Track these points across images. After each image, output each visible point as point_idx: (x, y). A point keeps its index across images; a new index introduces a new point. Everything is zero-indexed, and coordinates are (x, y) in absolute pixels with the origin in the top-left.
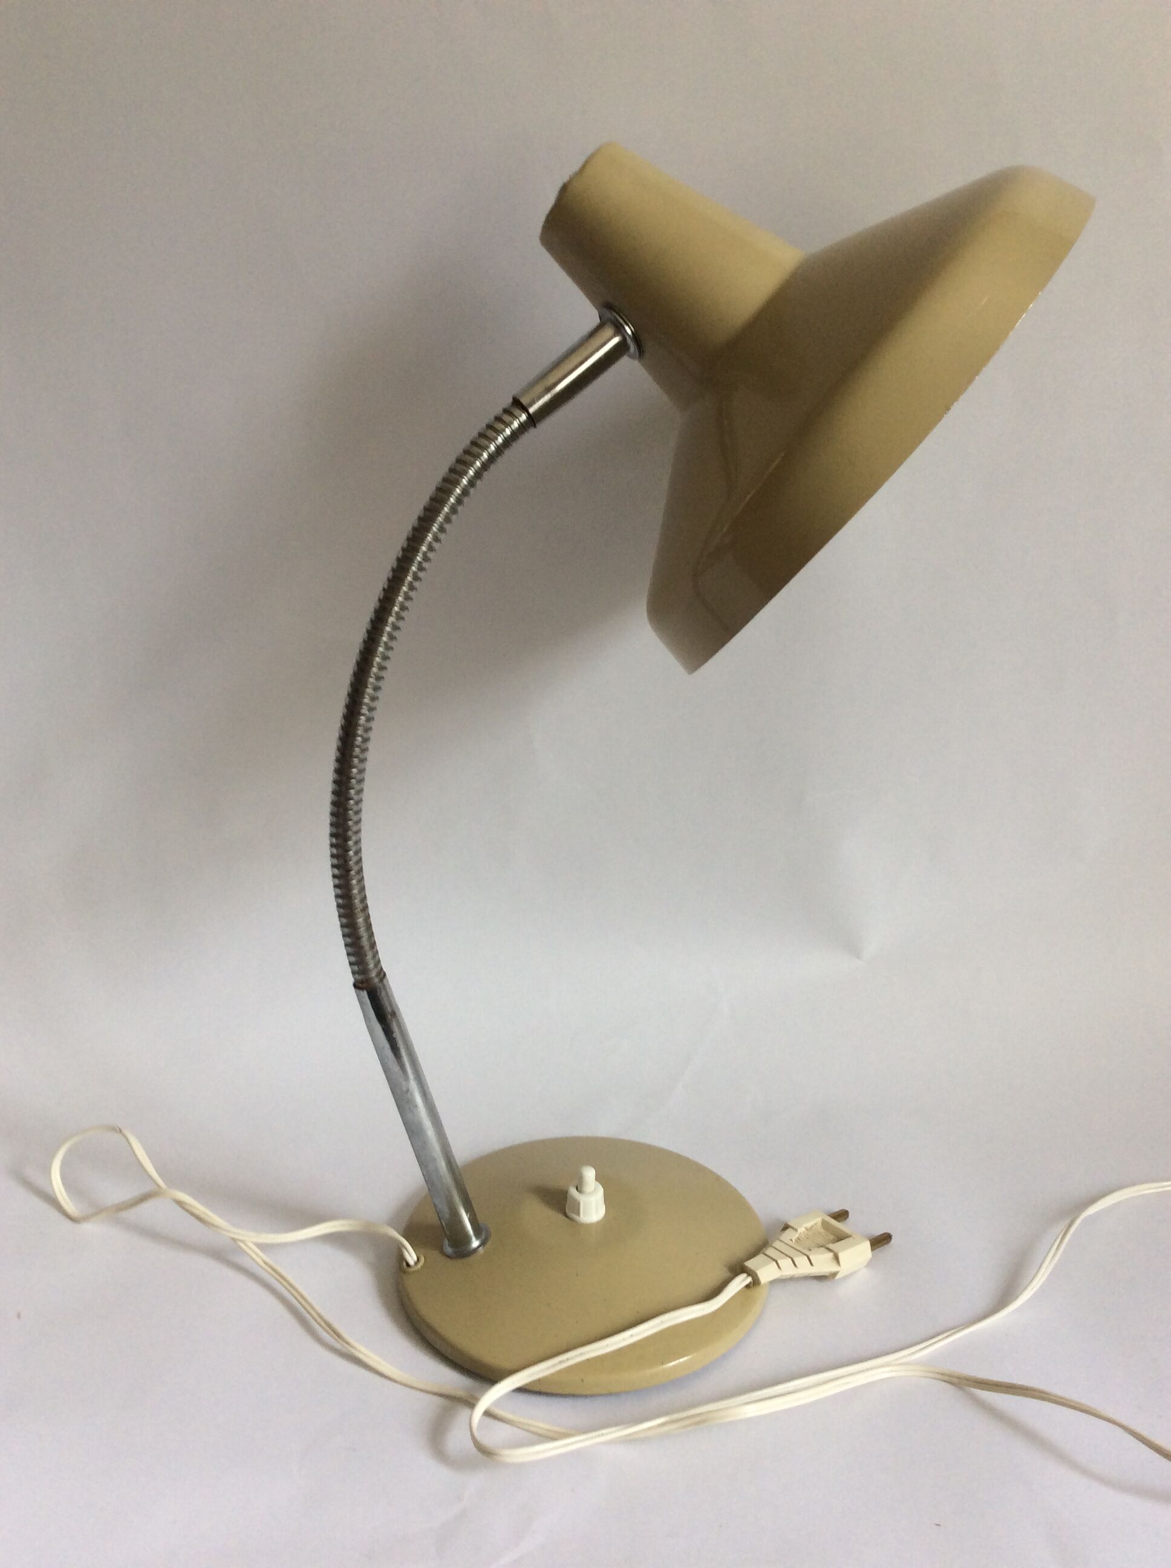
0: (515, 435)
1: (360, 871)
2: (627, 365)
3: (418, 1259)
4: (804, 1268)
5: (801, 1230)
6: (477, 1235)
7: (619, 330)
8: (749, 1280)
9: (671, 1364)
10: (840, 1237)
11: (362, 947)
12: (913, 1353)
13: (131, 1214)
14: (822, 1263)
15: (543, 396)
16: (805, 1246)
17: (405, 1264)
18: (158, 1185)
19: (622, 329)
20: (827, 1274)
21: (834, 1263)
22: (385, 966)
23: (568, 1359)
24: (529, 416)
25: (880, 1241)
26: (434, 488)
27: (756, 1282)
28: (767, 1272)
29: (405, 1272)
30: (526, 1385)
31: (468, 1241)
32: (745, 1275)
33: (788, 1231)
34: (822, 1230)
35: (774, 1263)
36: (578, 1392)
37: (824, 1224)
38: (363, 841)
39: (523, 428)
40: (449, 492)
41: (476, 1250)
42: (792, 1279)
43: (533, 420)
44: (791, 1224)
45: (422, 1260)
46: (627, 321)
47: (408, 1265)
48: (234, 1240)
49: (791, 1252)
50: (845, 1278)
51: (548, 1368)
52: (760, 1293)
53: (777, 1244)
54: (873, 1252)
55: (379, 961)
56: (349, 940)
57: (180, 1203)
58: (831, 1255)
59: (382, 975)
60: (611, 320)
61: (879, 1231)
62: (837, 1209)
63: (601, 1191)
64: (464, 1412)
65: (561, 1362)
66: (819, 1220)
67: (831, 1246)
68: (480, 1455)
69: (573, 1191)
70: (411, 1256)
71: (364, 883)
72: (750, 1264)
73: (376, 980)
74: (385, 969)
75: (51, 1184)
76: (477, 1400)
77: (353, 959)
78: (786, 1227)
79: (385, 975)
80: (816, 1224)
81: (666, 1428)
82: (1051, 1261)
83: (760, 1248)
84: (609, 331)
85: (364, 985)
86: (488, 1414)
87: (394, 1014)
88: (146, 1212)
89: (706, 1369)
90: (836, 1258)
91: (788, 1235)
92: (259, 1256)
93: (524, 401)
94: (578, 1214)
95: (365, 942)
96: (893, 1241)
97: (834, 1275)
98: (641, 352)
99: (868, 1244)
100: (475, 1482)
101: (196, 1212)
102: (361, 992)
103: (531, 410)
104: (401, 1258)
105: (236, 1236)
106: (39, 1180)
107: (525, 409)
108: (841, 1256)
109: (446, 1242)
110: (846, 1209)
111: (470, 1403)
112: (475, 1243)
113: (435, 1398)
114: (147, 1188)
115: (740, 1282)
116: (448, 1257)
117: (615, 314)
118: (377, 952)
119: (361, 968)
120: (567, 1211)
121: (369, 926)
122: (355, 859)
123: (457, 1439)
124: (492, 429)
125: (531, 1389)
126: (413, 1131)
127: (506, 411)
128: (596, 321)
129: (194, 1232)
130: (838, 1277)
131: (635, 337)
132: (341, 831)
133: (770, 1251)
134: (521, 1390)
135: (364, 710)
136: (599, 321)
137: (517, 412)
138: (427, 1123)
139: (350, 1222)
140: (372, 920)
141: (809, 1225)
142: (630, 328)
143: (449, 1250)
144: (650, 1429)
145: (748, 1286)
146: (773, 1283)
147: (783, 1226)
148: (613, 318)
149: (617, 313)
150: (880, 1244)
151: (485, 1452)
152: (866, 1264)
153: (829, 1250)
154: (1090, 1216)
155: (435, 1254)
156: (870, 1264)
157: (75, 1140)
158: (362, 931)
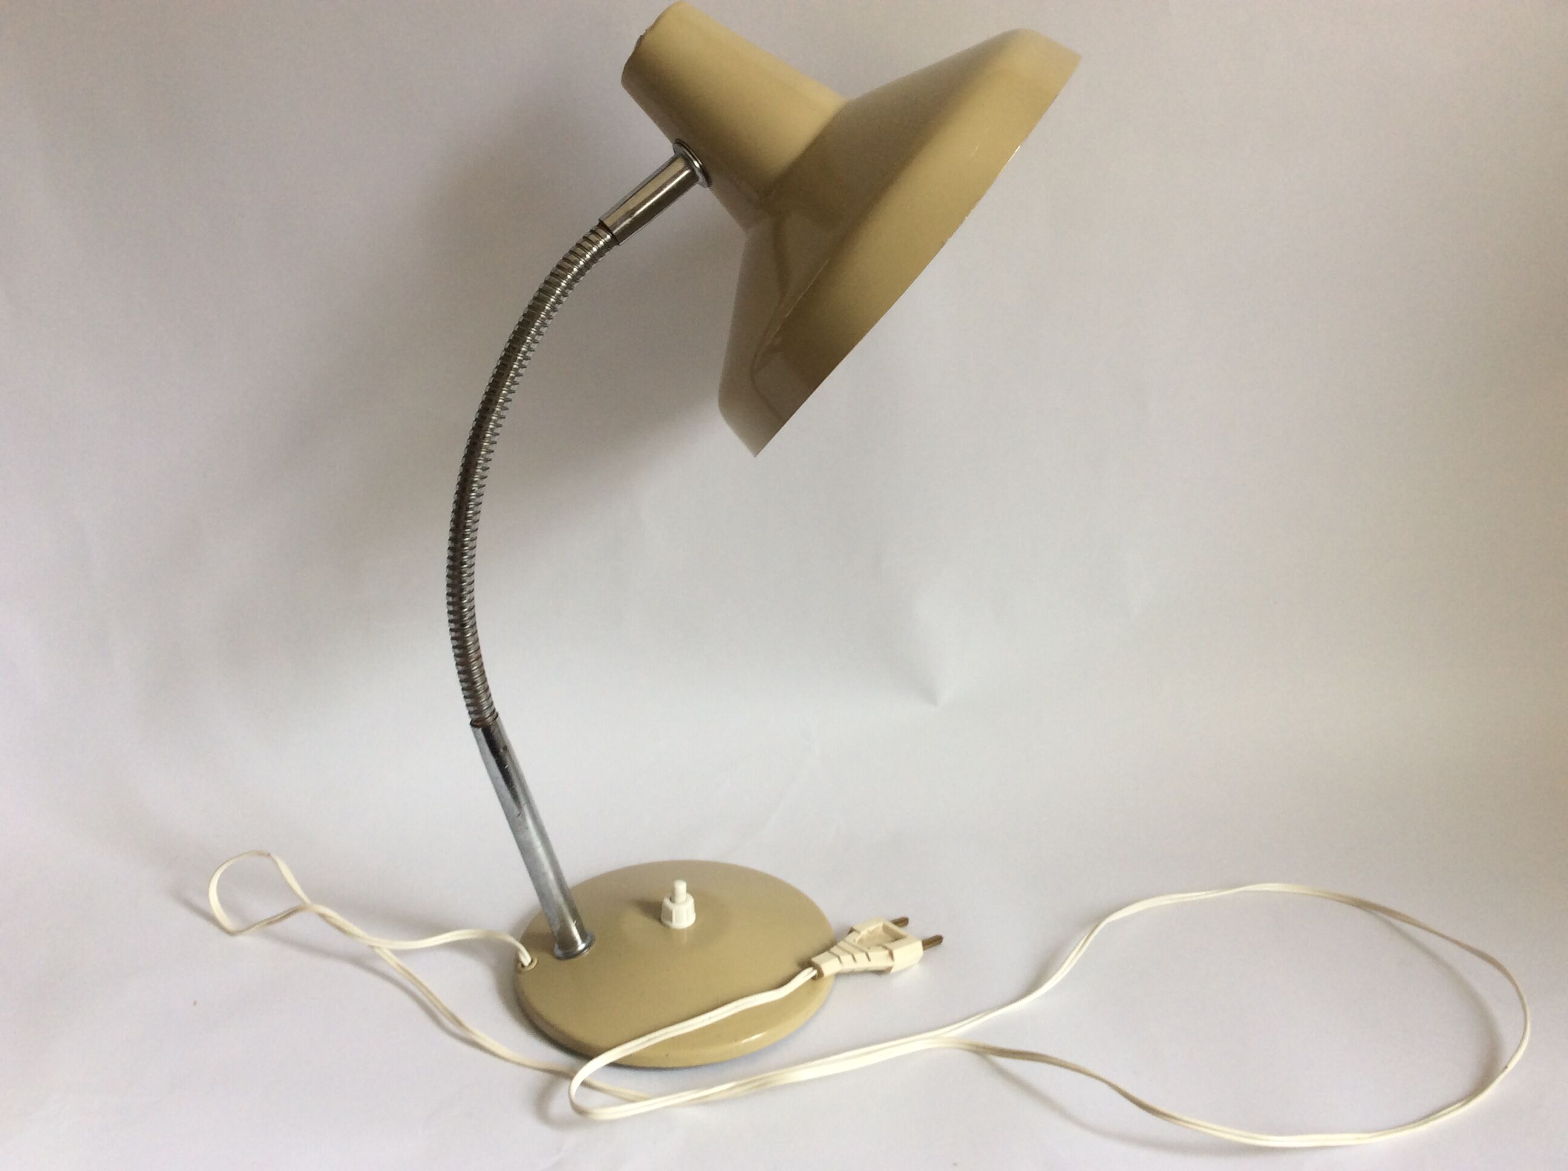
0: (601, 252)
1: (474, 625)
2: (699, 192)
3: (532, 961)
4: (862, 963)
5: (864, 933)
6: (583, 941)
7: (689, 164)
8: (815, 972)
9: (745, 1041)
10: (897, 938)
11: (477, 691)
12: (951, 1030)
13: (277, 927)
14: (878, 959)
15: (625, 220)
16: (865, 947)
17: (520, 965)
18: (302, 900)
19: (690, 162)
20: (884, 969)
21: (889, 959)
22: (498, 706)
23: (655, 1038)
24: (613, 236)
25: (932, 942)
26: (532, 297)
27: (820, 974)
28: (830, 966)
29: (520, 972)
30: (620, 1060)
31: (574, 943)
32: (810, 969)
33: (853, 933)
34: (883, 934)
35: (837, 959)
36: (663, 1066)
37: (886, 929)
38: (476, 599)
39: (608, 246)
40: (545, 301)
41: (582, 951)
42: (852, 973)
43: (616, 240)
44: (855, 927)
45: (535, 962)
46: (696, 157)
47: (523, 966)
48: (372, 947)
49: (852, 950)
50: (900, 972)
51: (637, 1046)
52: (825, 985)
53: (841, 944)
54: (926, 951)
55: (492, 703)
56: (465, 685)
57: (323, 916)
58: (886, 952)
59: (495, 715)
60: (681, 154)
61: (931, 934)
62: (898, 916)
63: (691, 901)
64: (565, 1084)
65: (649, 1040)
66: (881, 925)
67: (889, 946)
68: (576, 1116)
69: (667, 902)
70: (526, 958)
71: (477, 636)
72: (815, 960)
73: (490, 719)
74: (497, 710)
75: (208, 900)
76: (576, 1072)
77: (469, 701)
78: (851, 931)
79: (497, 716)
80: (877, 928)
81: (734, 1091)
82: (1077, 954)
83: (826, 948)
84: (680, 164)
85: (479, 724)
86: (584, 1084)
87: (505, 748)
88: (293, 925)
89: (773, 1047)
90: (891, 954)
91: (853, 938)
92: (393, 960)
93: (608, 223)
94: (671, 920)
95: (479, 686)
96: (944, 941)
97: (889, 969)
98: (709, 181)
99: (919, 944)
100: (573, 1138)
101: (338, 924)
102: (476, 729)
103: (614, 232)
104: (518, 960)
105: (372, 944)
106: (198, 901)
107: (608, 230)
108: (896, 953)
109: (557, 946)
110: (907, 916)
111: (569, 1076)
112: (581, 946)
113: (541, 1074)
114: (295, 904)
115: (808, 974)
116: (558, 958)
117: (686, 151)
118: (490, 695)
119: (476, 709)
120: (662, 918)
121: (483, 673)
122: (469, 615)
123: (559, 1105)
124: (581, 247)
125: (623, 1063)
126: (525, 849)
127: (593, 232)
128: (672, 154)
129: (336, 941)
130: (893, 971)
131: (703, 170)
132: (456, 591)
133: (834, 949)
134: (614, 1065)
135: (475, 487)
136: (673, 154)
137: (602, 232)
138: (537, 843)
139: (472, 931)
140: (486, 668)
141: (871, 928)
142: (698, 163)
143: (558, 952)
144: (720, 1092)
145: (814, 978)
146: (838, 975)
147: (849, 930)
148: (683, 153)
149: (687, 149)
150: (931, 945)
151: (580, 1111)
152: (918, 960)
153: (886, 948)
154: (1113, 922)
155: (547, 956)
156: (923, 960)
157: (231, 862)
158: (476, 676)
